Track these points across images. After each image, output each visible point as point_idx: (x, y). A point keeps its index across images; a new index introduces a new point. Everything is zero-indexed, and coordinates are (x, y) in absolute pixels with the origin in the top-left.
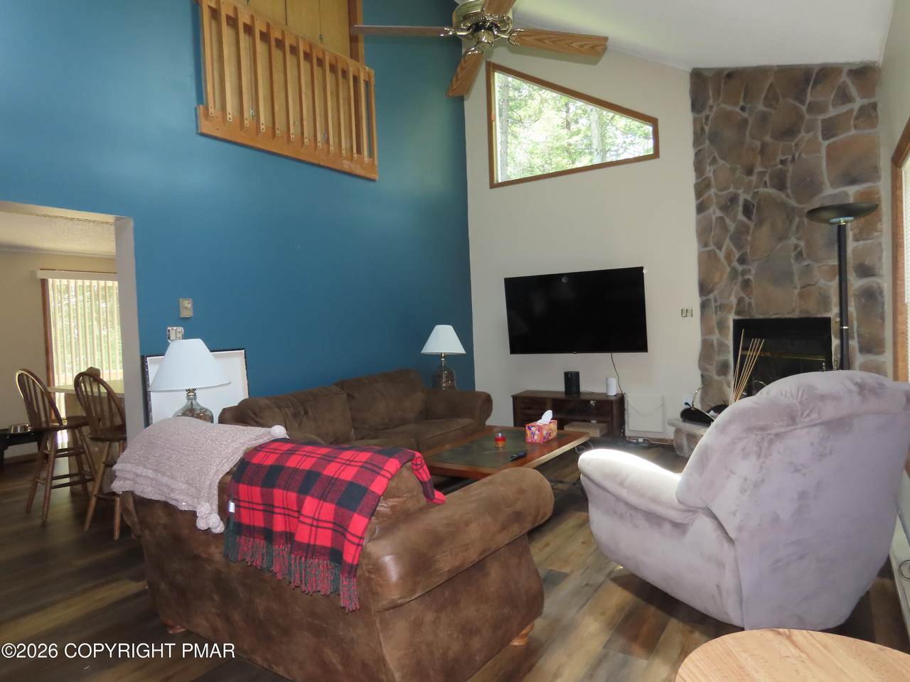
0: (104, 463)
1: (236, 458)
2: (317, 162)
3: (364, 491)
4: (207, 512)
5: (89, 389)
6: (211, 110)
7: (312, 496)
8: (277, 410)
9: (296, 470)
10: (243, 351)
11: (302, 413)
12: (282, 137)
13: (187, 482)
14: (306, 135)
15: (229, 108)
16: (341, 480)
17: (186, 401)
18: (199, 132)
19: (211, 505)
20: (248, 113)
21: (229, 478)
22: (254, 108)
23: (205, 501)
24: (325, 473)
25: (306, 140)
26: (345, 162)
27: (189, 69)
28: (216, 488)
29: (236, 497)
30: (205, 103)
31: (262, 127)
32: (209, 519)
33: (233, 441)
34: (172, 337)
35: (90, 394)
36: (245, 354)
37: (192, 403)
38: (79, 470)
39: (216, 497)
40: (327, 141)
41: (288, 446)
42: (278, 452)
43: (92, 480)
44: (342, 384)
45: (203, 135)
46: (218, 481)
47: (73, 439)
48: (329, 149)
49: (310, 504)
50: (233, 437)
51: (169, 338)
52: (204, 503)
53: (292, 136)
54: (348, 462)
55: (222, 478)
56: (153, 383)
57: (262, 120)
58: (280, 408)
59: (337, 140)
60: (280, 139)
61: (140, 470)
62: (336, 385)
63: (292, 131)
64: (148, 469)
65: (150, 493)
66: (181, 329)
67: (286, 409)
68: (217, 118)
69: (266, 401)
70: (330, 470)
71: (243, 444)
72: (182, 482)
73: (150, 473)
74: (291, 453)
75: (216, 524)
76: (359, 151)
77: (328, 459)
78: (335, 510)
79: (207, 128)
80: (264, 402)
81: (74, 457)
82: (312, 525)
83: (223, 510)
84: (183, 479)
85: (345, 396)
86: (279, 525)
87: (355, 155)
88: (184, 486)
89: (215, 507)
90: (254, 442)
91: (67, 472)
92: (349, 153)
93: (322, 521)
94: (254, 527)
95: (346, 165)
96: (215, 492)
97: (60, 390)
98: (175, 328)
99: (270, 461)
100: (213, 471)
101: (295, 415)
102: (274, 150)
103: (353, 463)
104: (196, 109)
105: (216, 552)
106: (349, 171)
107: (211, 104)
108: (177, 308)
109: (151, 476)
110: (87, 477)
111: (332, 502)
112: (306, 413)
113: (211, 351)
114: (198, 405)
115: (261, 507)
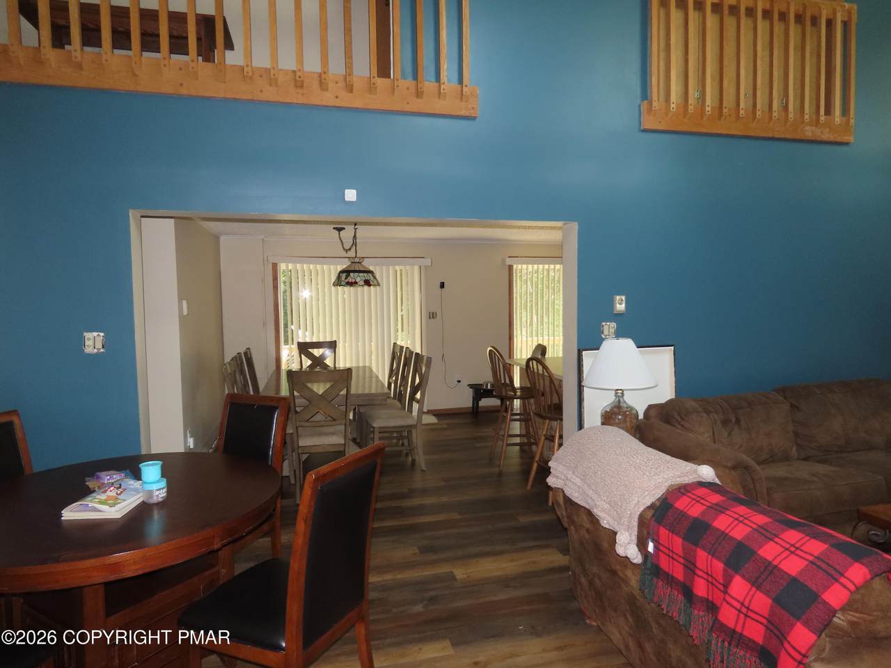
0: (544, 435)
1: (659, 493)
2: (770, 135)
3: (814, 597)
4: (626, 542)
5: (535, 367)
6: (655, 104)
7: (743, 576)
8: (705, 415)
9: (724, 535)
10: (672, 348)
11: (734, 420)
12: (730, 115)
13: (609, 503)
14: (759, 106)
15: (673, 98)
16: (780, 570)
17: (614, 398)
18: (642, 128)
19: (630, 535)
20: (693, 94)
21: (650, 513)
22: (700, 89)
23: (624, 530)
24: (761, 552)
25: (758, 113)
26: (808, 128)
27: (635, 66)
28: (636, 520)
29: (655, 538)
30: (649, 98)
31: (708, 109)
32: (627, 546)
33: (656, 474)
34: (606, 332)
35: (536, 371)
36: (674, 351)
37: (619, 401)
38: (527, 433)
39: (636, 529)
40: (786, 108)
41: (716, 498)
42: (705, 503)
43: (536, 444)
44: (783, 391)
45: (645, 131)
46: (639, 513)
47: (524, 406)
48: (787, 116)
49: (739, 587)
50: (657, 469)
51: (603, 333)
52: (623, 532)
53: (742, 112)
54: (793, 549)
55: (643, 511)
56: (586, 376)
57: (708, 102)
58: (708, 412)
59: (798, 102)
60: (728, 117)
61: (570, 475)
62: (777, 390)
63: (742, 105)
64: (577, 476)
65: (576, 497)
66: (613, 325)
67: (715, 415)
68: (660, 110)
69: (693, 404)
70: (769, 551)
71: (667, 480)
72: (604, 501)
73: (578, 481)
74: (719, 509)
75: (634, 555)
76: (828, 111)
77: (766, 534)
78: (771, 607)
79: (650, 123)
80: (691, 404)
81: (523, 423)
82: (740, 611)
83: (642, 545)
84: (605, 498)
85: (786, 407)
86: (701, 589)
87: (822, 118)
88: (607, 506)
89: (634, 538)
90: (678, 479)
91: (517, 432)
92: (814, 117)
93: (751, 611)
94: (672, 576)
95: (809, 132)
96: (635, 523)
97: (518, 364)
98: (608, 323)
99: (695, 511)
100: (634, 502)
101: (725, 423)
102: (719, 132)
103: (798, 552)
104: (640, 106)
105: (634, 580)
106: (813, 139)
107: (655, 97)
108: (612, 304)
109: (578, 484)
110: (532, 441)
111: (767, 593)
112: (738, 421)
113: (638, 347)
114: (625, 402)
115: (682, 560)
